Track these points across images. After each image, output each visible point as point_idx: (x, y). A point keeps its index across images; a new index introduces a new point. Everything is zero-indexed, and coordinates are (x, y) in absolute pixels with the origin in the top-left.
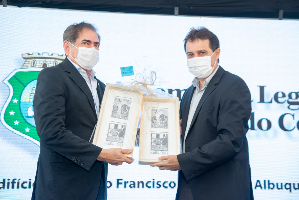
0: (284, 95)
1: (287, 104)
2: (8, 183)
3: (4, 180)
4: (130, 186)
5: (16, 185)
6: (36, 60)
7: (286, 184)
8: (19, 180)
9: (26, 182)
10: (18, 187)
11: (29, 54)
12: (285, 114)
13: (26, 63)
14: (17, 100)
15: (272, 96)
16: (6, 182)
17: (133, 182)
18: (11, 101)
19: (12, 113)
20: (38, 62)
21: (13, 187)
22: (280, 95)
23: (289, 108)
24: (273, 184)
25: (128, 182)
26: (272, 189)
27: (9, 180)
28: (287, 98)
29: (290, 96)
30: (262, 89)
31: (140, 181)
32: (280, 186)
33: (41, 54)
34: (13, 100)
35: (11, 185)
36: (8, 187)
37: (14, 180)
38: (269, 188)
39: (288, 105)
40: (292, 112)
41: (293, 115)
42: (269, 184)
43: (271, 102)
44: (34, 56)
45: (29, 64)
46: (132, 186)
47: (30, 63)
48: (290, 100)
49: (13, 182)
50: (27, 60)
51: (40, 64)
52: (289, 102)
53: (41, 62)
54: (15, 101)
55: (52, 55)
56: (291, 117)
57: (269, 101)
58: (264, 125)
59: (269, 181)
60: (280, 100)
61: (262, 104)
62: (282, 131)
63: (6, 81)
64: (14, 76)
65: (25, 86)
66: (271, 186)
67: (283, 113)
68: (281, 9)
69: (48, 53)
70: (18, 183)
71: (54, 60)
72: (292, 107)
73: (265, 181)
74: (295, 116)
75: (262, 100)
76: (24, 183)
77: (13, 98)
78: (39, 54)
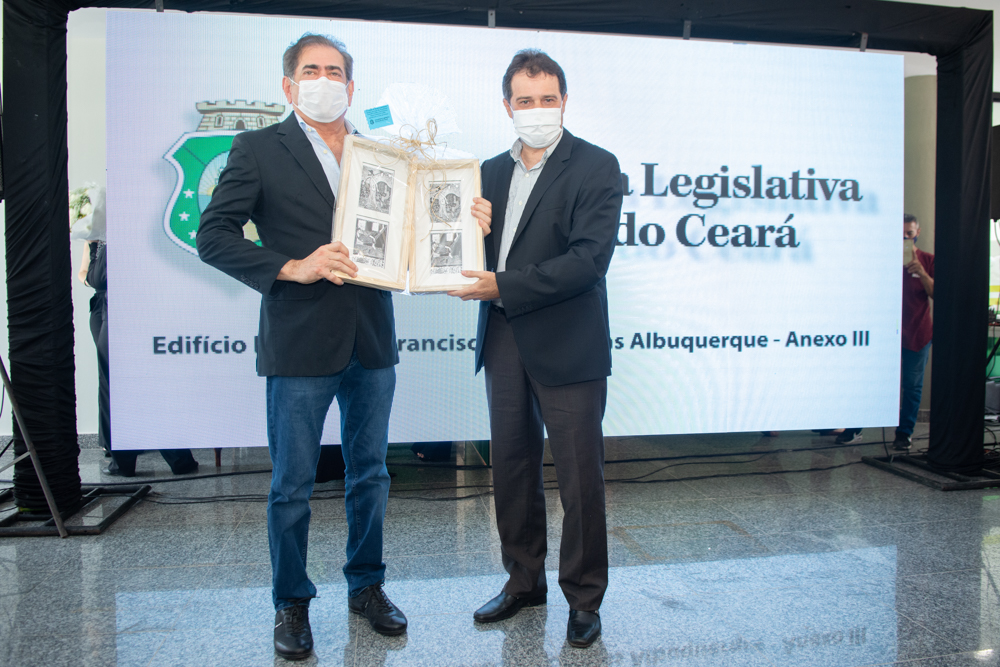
0: (688, 181)
1: (692, 198)
2: (188, 344)
3: (180, 338)
4: (409, 348)
5: (201, 347)
6: (224, 114)
7: (685, 338)
8: (207, 337)
9: (220, 342)
10: (206, 351)
11: (209, 104)
12: (690, 216)
13: (205, 120)
14: (193, 192)
15: (668, 183)
16: (184, 341)
17: (415, 340)
18: (182, 195)
19: (184, 216)
20: (228, 118)
21: (197, 351)
22: (682, 181)
23: (695, 204)
24: (662, 339)
25: (405, 341)
26: (660, 347)
27: (188, 338)
28: (693, 186)
29: (699, 181)
30: (650, 169)
31: (426, 338)
32: (673, 343)
33: (232, 102)
34: (185, 192)
35: (193, 347)
36: (189, 351)
37: (197, 338)
38: (655, 346)
39: (695, 199)
40: (701, 212)
41: (702, 218)
42: (656, 339)
43: (665, 194)
44: (219, 106)
45: (209, 122)
46: (413, 347)
47: (213, 120)
48: (698, 191)
49: (197, 342)
50: (207, 115)
51: (231, 123)
52: (696, 194)
53: (233, 119)
54: (189, 194)
55: (253, 104)
56: (699, 220)
57: (662, 191)
58: (652, 235)
59: (655, 334)
60: (681, 190)
61: (650, 198)
62: (681, 247)
63: (169, 157)
64: (184, 146)
65: (206, 166)
66: (659, 343)
67: (685, 214)
68: (687, 19)
69: (246, 101)
70: (206, 343)
71: (258, 115)
72: (701, 202)
73: (649, 335)
74: (706, 219)
75: (649, 190)
76: (216, 343)
77: (184, 188)
78: (228, 103)
